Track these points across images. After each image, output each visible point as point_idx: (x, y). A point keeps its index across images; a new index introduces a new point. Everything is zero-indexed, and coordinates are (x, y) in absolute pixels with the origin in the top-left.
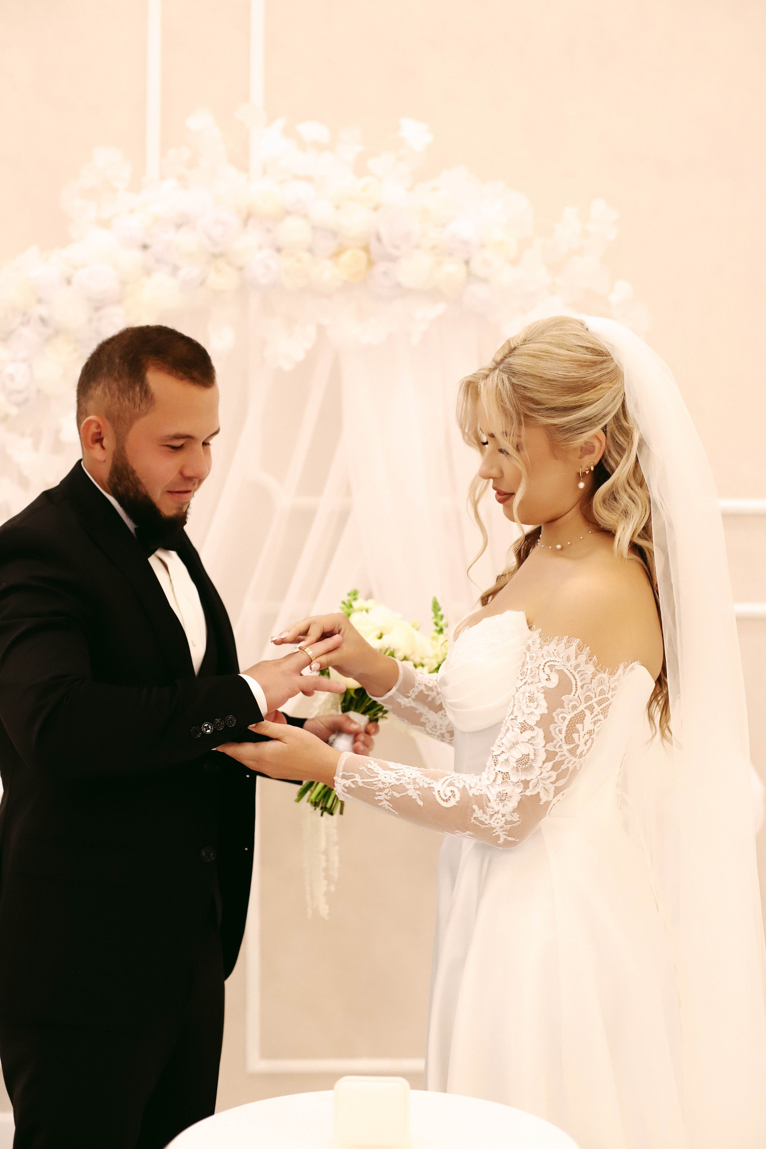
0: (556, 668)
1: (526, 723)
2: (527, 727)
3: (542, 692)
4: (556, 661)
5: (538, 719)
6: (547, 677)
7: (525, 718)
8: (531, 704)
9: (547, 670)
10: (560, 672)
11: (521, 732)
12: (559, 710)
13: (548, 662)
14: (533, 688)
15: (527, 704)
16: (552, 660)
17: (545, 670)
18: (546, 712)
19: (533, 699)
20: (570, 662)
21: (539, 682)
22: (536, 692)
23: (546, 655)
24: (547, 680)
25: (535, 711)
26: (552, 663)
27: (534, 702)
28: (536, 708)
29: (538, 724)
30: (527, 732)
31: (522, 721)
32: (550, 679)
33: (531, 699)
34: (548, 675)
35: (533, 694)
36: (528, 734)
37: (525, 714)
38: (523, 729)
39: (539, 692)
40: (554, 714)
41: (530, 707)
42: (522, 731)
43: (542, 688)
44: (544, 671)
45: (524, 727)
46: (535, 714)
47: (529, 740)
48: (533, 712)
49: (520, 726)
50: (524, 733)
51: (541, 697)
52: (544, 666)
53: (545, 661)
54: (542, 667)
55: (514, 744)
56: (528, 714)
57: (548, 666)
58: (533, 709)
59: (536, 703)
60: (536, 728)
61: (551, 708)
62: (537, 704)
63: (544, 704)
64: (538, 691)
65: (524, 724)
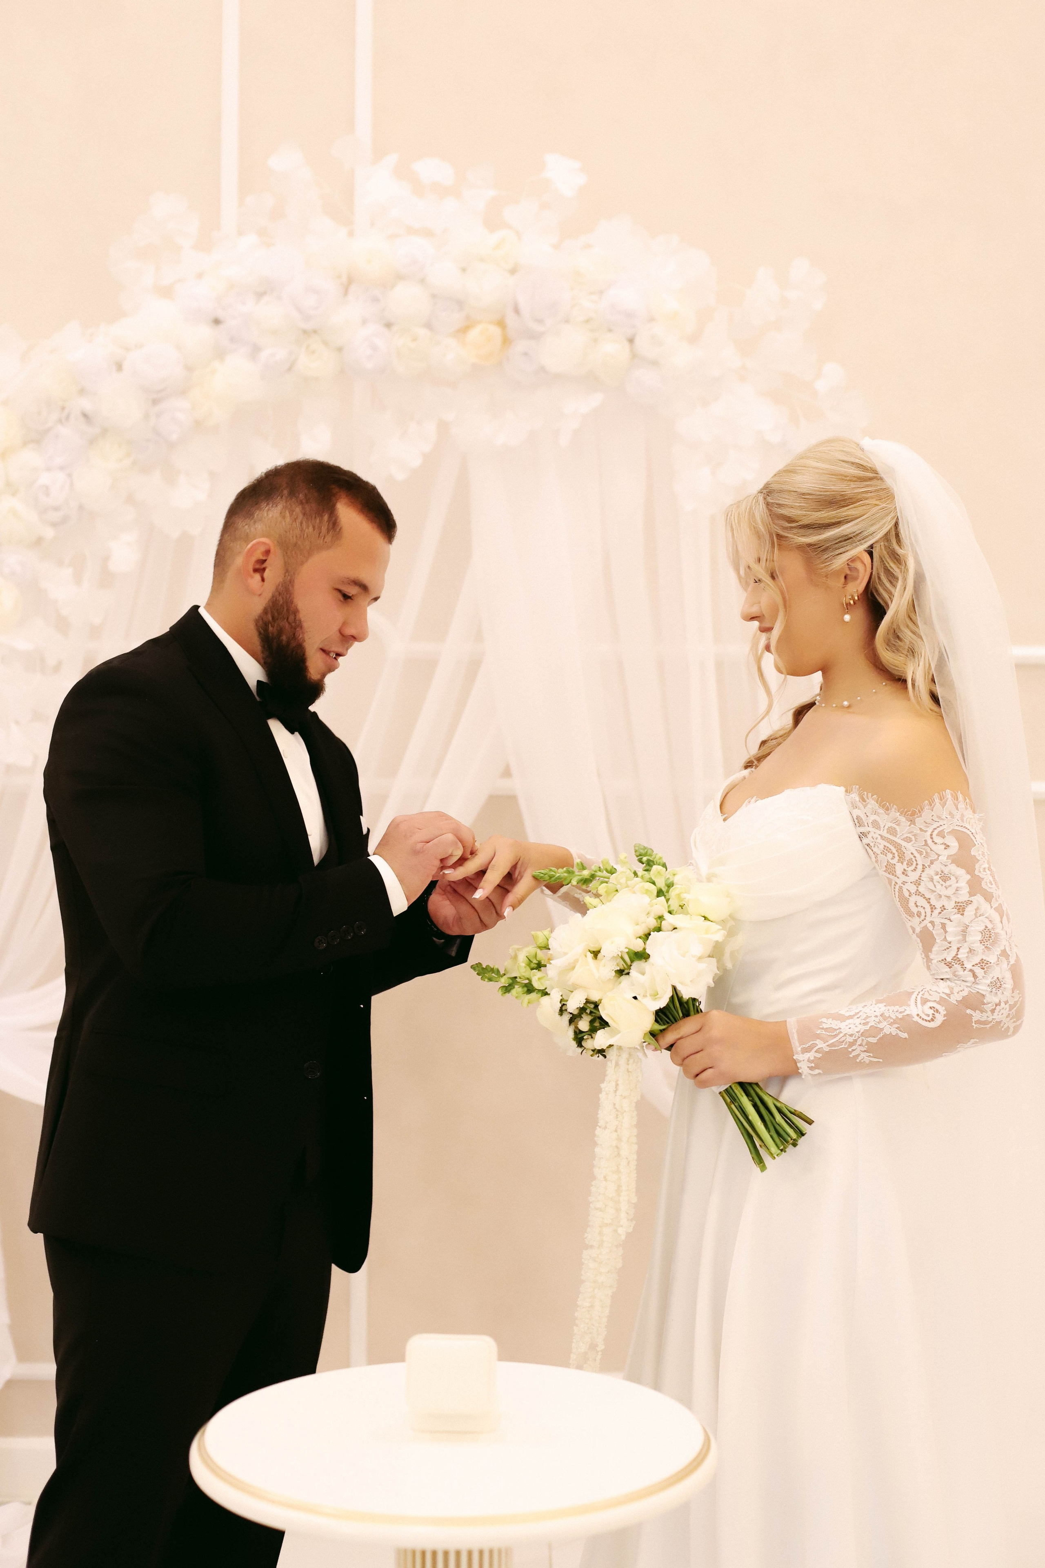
0: (946, 831)
1: (958, 903)
2: (964, 906)
3: (950, 863)
4: (941, 825)
5: (968, 889)
6: (943, 847)
7: (954, 899)
8: (948, 883)
9: (938, 840)
10: (953, 832)
11: (962, 915)
12: (977, 866)
13: (933, 832)
14: (937, 867)
15: (944, 886)
16: (935, 827)
17: (936, 841)
18: (969, 877)
19: (946, 877)
20: (955, 816)
21: (939, 855)
22: (943, 868)
23: (925, 826)
24: (945, 849)
25: (958, 885)
26: (939, 829)
27: (950, 879)
28: (957, 882)
29: (971, 894)
30: (967, 909)
31: (953, 904)
32: (948, 846)
33: (945, 878)
34: (942, 844)
35: (942, 873)
36: (970, 911)
37: (951, 896)
38: (961, 910)
39: (947, 865)
40: (977, 873)
41: (950, 886)
42: (961, 913)
43: (947, 859)
44: (936, 843)
45: (960, 908)
46: (961, 888)
47: (975, 914)
48: (958, 888)
49: (956, 910)
50: (965, 913)
51: (953, 868)
52: (932, 838)
53: (929, 833)
54: (930, 842)
55: (964, 932)
56: (954, 893)
57: (937, 835)
58: (955, 886)
59: (953, 878)
60: (972, 899)
61: (970, 870)
62: (955, 877)
63: (961, 872)
64: (945, 866)
65: (957, 906)
